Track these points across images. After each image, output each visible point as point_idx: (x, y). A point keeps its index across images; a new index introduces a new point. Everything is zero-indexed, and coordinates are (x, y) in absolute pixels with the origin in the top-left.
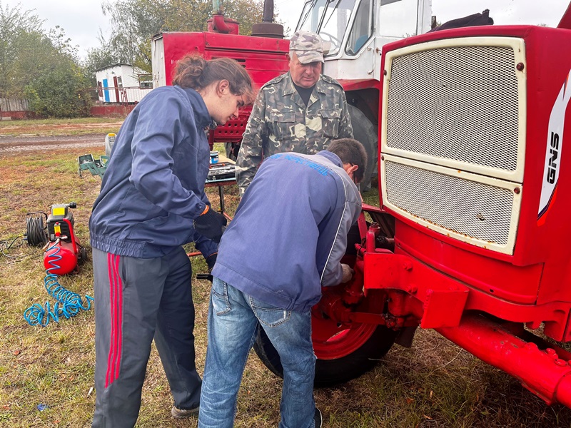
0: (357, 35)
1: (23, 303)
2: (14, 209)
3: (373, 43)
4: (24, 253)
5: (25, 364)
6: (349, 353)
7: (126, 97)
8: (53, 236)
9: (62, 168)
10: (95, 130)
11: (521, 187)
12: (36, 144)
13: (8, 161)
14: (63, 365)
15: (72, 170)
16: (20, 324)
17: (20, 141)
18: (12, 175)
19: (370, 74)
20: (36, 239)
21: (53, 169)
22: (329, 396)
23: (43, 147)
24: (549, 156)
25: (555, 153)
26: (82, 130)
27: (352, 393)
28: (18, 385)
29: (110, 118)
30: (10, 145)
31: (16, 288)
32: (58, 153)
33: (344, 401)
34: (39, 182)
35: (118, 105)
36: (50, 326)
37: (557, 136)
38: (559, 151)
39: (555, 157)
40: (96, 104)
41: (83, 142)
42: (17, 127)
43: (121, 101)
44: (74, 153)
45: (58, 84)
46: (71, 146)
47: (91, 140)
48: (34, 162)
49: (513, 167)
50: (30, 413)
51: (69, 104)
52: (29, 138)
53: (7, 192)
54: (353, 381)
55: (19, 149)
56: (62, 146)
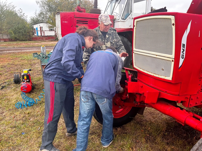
0: (126, 13)
1: (14, 102)
2: (8, 72)
3: (131, 16)
4: (13, 86)
5: (17, 120)
6: (123, 116)
7: (44, 34)
8: (24, 80)
9: (24, 58)
10: (34, 45)
11: (174, 60)
12: (13, 50)
13: (4, 56)
14: (29, 121)
15: (27, 59)
16: (14, 108)
17: (8, 49)
18: (6, 60)
19: (130, 26)
20: (17, 81)
21: (21, 58)
22: (116, 129)
23: (16, 51)
24: (182, 50)
25: (184, 50)
26: (29, 45)
27: (124, 129)
28: (15, 127)
29: (39, 41)
30: (4, 50)
31: (12, 97)
32: (21, 53)
33: (121, 131)
34: (16, 63)
35: (41, 37)
36: (24, 109)
37: (184, 45)
38: (185, 49)
39: (184, 51)
40: (33, 36)
41: (30, 49)
42: (6, 44)
43: (42, 35)
44: (27, 53)
45: (20, 29)
46: (26, 51)
47: (33, 49)
48: (14, 56)
49: (171, 54)
50: (19, 135)
51: (24, 36)
52: (11, 48)
53: (5, 66)
54: (124, 125)
55: (8, 52)
56: (23, 51)
